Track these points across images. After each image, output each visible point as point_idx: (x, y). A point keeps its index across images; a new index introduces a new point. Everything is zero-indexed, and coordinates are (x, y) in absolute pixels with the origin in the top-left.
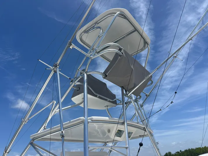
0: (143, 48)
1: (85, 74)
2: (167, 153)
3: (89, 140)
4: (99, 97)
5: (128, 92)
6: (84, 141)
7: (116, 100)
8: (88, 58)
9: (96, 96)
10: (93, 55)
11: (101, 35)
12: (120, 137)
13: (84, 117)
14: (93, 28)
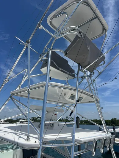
0: (101, 34)
1: (50, 51)
2: (113, 119)
3: (48, 99)
4: (61, 71)
5: (83, 68)
6: (44, 100)
7: (74, 74)
8: (54, 38)
9: (59, 69)
10: (58, 35)
11: (66, 19)
12: (73, 99)
13: (46, 82)
14: (61, 13)
